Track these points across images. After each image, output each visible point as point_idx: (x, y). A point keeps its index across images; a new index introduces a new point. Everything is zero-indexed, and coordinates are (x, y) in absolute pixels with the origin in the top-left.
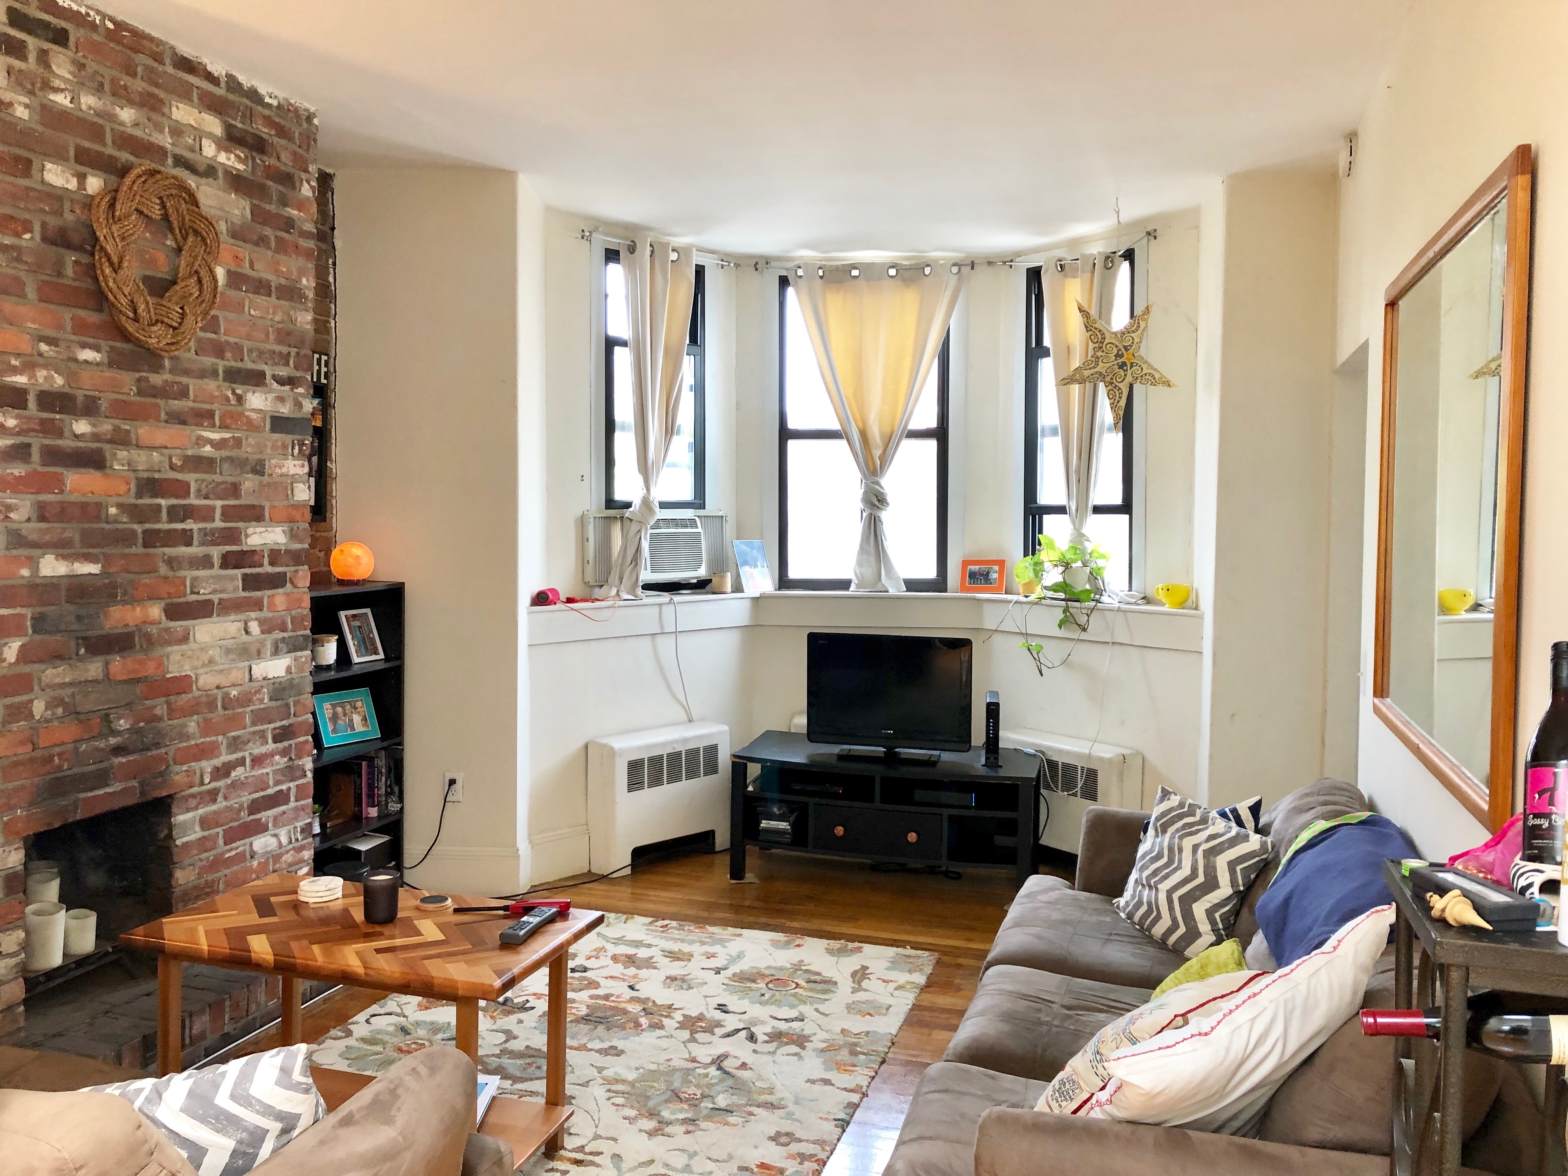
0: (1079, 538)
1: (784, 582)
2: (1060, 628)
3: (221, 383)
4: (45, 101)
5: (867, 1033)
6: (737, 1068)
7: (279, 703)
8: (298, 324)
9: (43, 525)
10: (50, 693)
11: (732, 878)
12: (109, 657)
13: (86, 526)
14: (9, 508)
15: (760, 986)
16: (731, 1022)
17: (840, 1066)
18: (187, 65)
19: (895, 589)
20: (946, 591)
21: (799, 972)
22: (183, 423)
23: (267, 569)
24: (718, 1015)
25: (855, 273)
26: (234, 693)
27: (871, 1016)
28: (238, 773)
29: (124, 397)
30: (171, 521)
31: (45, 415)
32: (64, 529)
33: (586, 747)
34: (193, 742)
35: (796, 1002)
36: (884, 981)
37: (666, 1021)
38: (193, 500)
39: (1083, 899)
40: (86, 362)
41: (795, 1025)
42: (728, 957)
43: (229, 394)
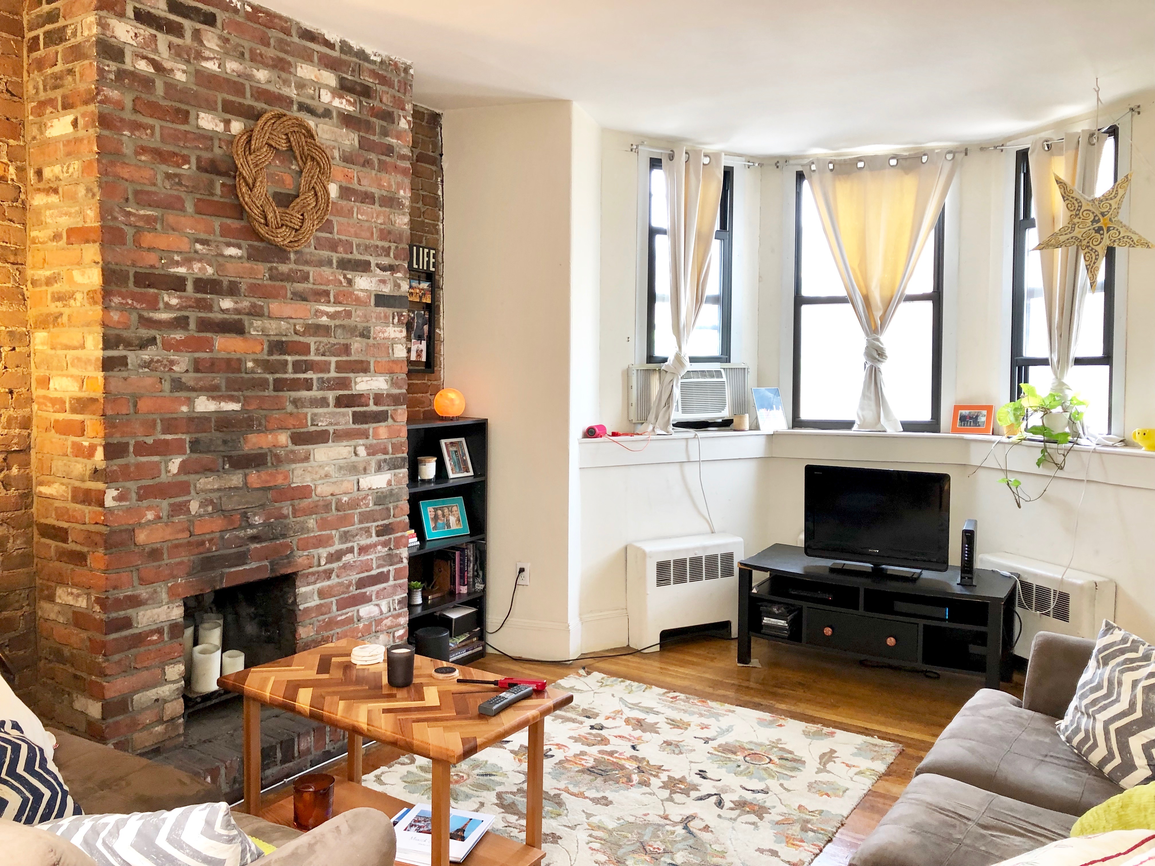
0: (1060, 386)
1: (797, 422)
2: (1039, 466)
3: (335, 270)
4: (198, 67)
5: (821, 812)
6: (700, 830)
7: (381, 507)
8: (397, 225)
9: (199, 375)
10: (203, 495)
11: (740, 661)
12: (247, 471)
13: (231, 375)
14: (172, 363)
15: (738, 758)
16: (706, 787)
17: (790, 841)
18: (309, 36)
19: (893, 429)
20: (939, 432)
21: (775, 750)
22: (305, 299)
23: (372, 408)
24: (697, 780)
25: (861, 165)
26: (345, 499)
27: (829, 796)
28: (348, 558)
29: (260, 282)
30: (295, 372)
31: (199, 296)
32: (214, 378)
33: (626, 548)
34: (312, 535)
35: (766, 776)
36: (847, 765)
37: (653, 780)
38: (313, 357)
39: (1026, 717)
40: (230, 256)
41: (760, 796)
42: (719, 730)
43: (341, 278)
